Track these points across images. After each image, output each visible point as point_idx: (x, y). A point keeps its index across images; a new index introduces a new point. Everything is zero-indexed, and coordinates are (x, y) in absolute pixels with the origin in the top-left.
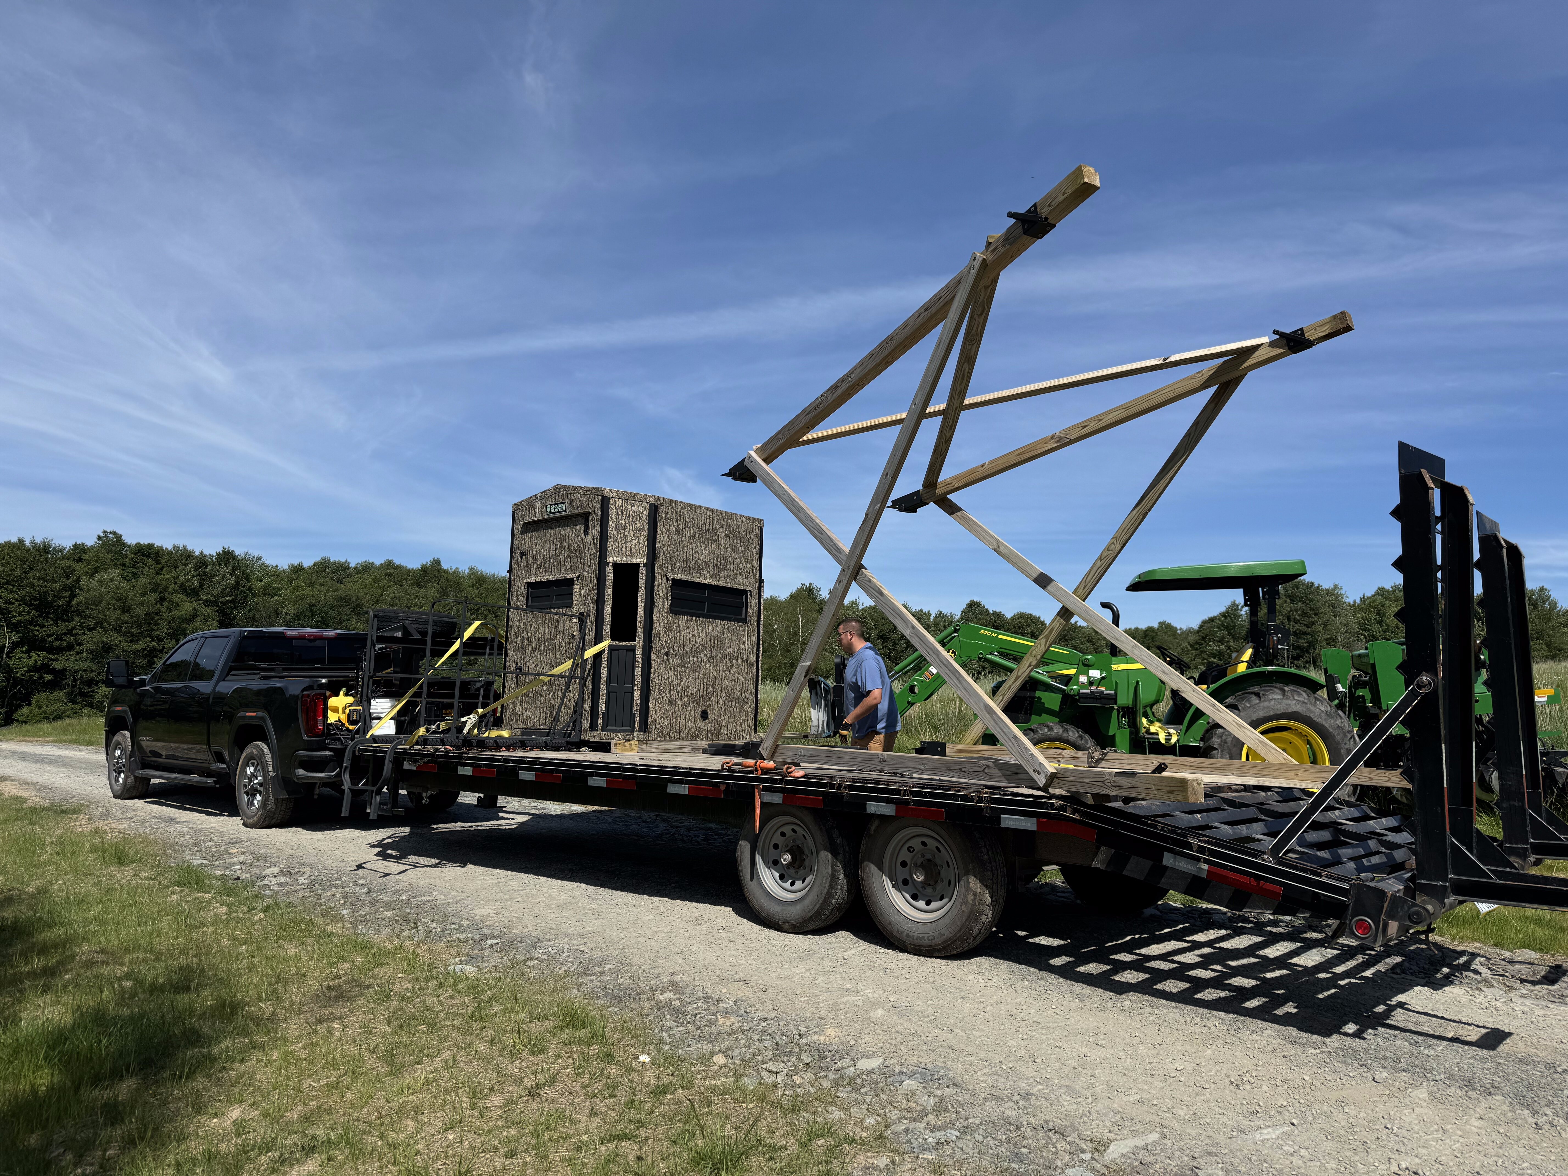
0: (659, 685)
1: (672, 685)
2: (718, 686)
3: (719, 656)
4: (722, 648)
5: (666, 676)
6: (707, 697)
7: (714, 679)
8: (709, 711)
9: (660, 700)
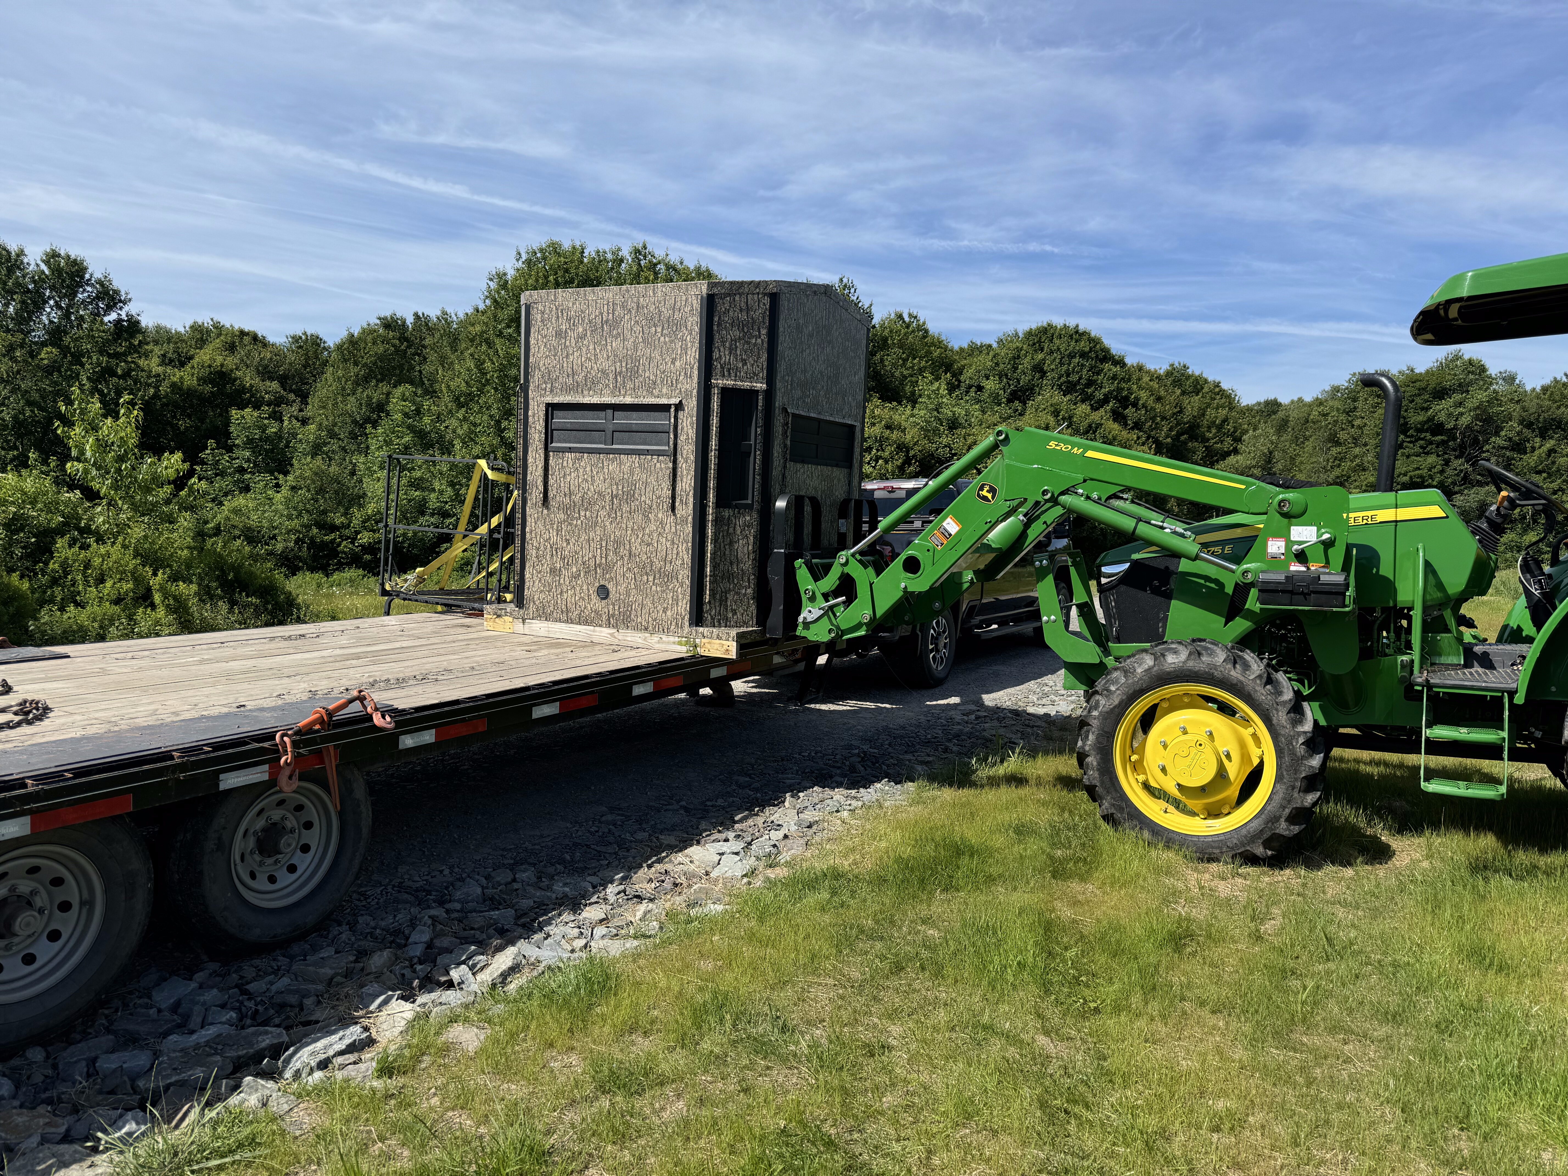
0: (538, 549)
1: (555, 549)
2: (623, 551)
3: (625, 508)
4: (630, 496)
5: (546, 536)
6: (608, 568)
7: (618, 543)
8: (610, 586)
9: (539, 568)
